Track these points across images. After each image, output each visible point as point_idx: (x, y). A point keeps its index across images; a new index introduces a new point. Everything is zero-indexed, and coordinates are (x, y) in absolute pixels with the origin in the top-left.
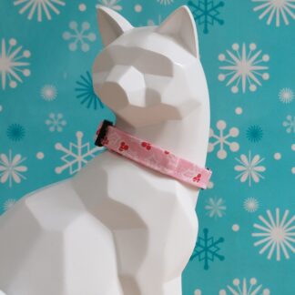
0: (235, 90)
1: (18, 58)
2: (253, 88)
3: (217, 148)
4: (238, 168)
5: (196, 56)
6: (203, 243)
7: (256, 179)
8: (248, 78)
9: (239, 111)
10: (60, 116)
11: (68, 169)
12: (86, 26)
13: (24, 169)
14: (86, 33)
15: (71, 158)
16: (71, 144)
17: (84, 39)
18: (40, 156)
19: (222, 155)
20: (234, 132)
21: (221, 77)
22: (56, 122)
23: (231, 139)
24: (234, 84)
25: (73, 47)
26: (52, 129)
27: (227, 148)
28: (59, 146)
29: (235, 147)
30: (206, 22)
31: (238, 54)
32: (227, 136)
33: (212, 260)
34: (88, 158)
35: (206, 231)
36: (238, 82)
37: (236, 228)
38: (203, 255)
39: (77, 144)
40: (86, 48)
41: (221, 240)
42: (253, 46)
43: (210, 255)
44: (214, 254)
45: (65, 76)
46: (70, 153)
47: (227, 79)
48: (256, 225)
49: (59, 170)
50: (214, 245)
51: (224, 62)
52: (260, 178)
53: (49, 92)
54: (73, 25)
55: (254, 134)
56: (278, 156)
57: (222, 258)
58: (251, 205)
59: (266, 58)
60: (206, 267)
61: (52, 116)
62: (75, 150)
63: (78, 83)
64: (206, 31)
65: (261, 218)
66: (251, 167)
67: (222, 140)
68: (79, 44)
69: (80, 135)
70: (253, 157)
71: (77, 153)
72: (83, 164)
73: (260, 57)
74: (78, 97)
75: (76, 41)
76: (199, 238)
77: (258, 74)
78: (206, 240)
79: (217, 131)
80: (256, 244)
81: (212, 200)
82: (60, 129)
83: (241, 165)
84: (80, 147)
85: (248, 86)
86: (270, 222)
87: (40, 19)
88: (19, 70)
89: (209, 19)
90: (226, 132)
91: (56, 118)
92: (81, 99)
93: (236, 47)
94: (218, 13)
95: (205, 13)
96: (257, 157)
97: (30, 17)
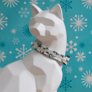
2: (82, 30)
4: (76, 57)
5: (62, 20)
6: (64, 82)
7: (83, 61)
8: (80, 27)
9: (77, 37)
10: (17, 39)
11: (20, 57)
12: (26, 9)
13: (5, 57)
14: (26, 11)
15: (21, 53)
16: (21, 48)
17: (25, 13)
18: (11, 52)
19: (71, 52)
20: (75, 45)
21: (71, 26)
22: (16, 41)
23: (74, 47)
24: (75, 28)
25: (22, 16)
26: (15, 44)
27: (73, 50)
28: (17, 49)
29: (75, 49)
31: (77, 18)
33: (68, 88)
34: (27, 53)
35: (66, 78)
36: (77, 28)
37: (76, 77)
38: (64, 86)
40: (26, 16)
41: (71, 81)
42: (82, 16)
44: (68, 85)
45: (19, 26)
46: (20, 51)
48: (82, 76)
50: (68, 82)
51: (72, 21)
53: (14, 31)
54: (22, 9)
55: (82, 45)
57: (71, 87)
58: (81, 69)
59: (86, 20)
60: (66, 90)
61: (15, 39)
62: (22, 51)
66: (81, 56)
68: (24, 15)
69: (24, 45)
72: (25, 56)
73: (84, 19)
74: (23, 33)
75: (23, 14)
76: (63, 80)
77: (83, 25)
78: (66, 81)
79: (69, 44)
80: (82, 82)
81: (67, 67)
82: (17, 44)
83: (77, 55)
84: (24, 49)
85: (80, 29)
86: (87, 75)
87: (11, 7)
88: (4, 24)
89: (67, 7)
90: (73, 44)
91: (16, 40)
92: (25, 33)
93: (76, 16)
94: (70, 5)
95: (66, 5)
96: (83, 53)
97: (7, 6)
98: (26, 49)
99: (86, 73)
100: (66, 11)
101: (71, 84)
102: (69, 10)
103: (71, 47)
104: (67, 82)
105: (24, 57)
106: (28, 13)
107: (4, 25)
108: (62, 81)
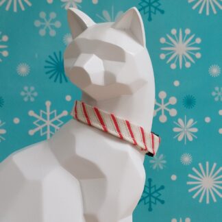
0: (173, 66)
2: (188, 65)
4: (175, 130)
6: (147, 190)
7: (191, 139)
8: (184, 57)
9: (177, 83)
10: (32, 88)
11: (39, 131)
12: (53, 15)
13: (3, 131)
14: (53, 21)
15: (41, 123)
16: (41, 111)
17: (51, 26)
18: (16, 121)
19: (163, 119)
20: (173, 100)
21: (163, 56)
22: (29, 94)
23: (170, 107)
24: (172, 61)
25: (42, 32)
26: (26, 99)
27: (167, 113)
28: (31, 113)
29: (173, 112)
30: (150, 12)
31: (176, 37)
32: (167, 104)
34: (56, 123)
35: (150, 181)
36: (176, 60)
38: (147, 200)
39: (46, 111)
40: (53, 33)
41: (162, 187)
42: (188, 31)
43: (153, 200)
44: (156, 198)
45: (36, 56)
46: (40, 118)
47: (167, 58)
48: (190, 176)
49: (31, 132)
50: (156, 191)
51: (164, 44)
52: (193, 137)
53: (23, 70)
54: (43, 15)
55: (189, 102)
56: (208, 120)
57: (163, 202)
58: (186, 159)
59: (198, 41)
60: (150, 209)
61: (26, 88)
62: (45, 116)
63: (47, 61)
64: (150, 19)
65: (194, 169)
66: (186, 129)
67: (163, 107)
68: (47, 30)
69: (48, 103)
70: (187, 120)
71: (46, 119)
72: (52, 129)
73: (194, 40)
74: (47, 73)
75: (45, 28)
76: (145, 186)
77: (192, 54)
78: (150, 188)
80: (190, 191)
82: (32, 99)
83: (178, 127)
84: (48, 114)
85: (184, 63)
86: (201, 173)
87: (15, 10)
89: (153, 9)
90: (166, 100)
91: (29, 90)
93: (174, 31)
94: (160, 4)
95: (150, 4)
96: (191, 121)
97: (7, 9)
98: (54, 113)
99: (199, 170)
101: (163, 195)
102: (157, 17)
105: (48, 132)
106: (58, 24)
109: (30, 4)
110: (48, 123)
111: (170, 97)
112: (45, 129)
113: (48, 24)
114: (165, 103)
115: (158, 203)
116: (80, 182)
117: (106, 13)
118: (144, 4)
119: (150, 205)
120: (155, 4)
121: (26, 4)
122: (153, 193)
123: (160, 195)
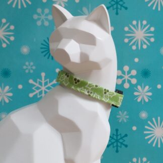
0: (134, 48)
1: (7, 30)
2: (145, 47)
3: (124, 82)
4: (136, 94)
5: (109, 33)
6: (115, 137)
7: (147, 100)
8: (142, 41)
9: (136, 60)
10: (32, 64)
11: (37, 94)
12: (47, 11)
13: (11, 94)
14: (47, 15)
15: (38, 88)
16: (38, 80)
17: (46, 19)
18: (20, 87)
19: (127, 86)
20: (134, 72)
21: (126, 40)
22: (29, 67)
23: (132, 77)
24: (134, 44)
25: (39, 23)
26: (27, 71)
27: (129, 82)
28: (31, 81)
29: (134, 81)
30: (117, 8)
31: (136, 27)
32: (130, 75)
33: (121, 147)
34: (49, 88)
35: (117, 130)
36: (136, 43)
37: (134, 128)
38: (115, 144)
39: (42, 80)
40: (46, 24)
41: (126, 135)
42: (145, 22)
43: (119, 144)
44: (121, 143)
45: (35, 40)
46: (37, 85)
47: (130, 41)
48: (146, 127)
49: (31, 95)
50: (121, 138)
51: (128, 31)
52: (149, 99)
53: (25, 50)
54: (39, 10)
55: (145, 74)
57: (126, 146)
58: (144, 115)
59: (152, 29)
60: (117, 151)
61: (27, 63)
62: (41, 84)
63: (42, 44)
65: (149, 122)
66: (144, 93)
68: (43, 21)
69: (43, 74)
70: (144, 87)
72: (46, 92)
73: (149, 28)
74: (42, 52)
75: (41, 20)
76: (113, 134)
77: (148, 38)
78: (117, 136)
79: (124, 72)
80: (146, 138)
81: (120, 112)
82: (32, 71)
83: (138, 91)
84: (43, 82)
85: (142, 45)
86: (154, 125)
87: (19, 7)
88: (7, 37)
89: (119, 6)
90: (129, 72)
91: (29, 65)
92: (44, 54)
93: (134, 22)
94: (124, 3)
95: (117, 3)
96: (147, 87)
97: (14, 6)
98: (47, 82)
99: (152, 122)
100: (117, 14)
101: (127, 141)
102: (122, 12)
103: (126, 77)
104: (119, 137)
105: (43, 95)
106: (50, 17)
107: (8, 39)
108: (110, 137)
109: (30, 3)
110: (43, 88)
111: (132, 69)
112: (41, 93)
113: (43, 17)
114: (128, 74)
115: (123, 146)
116: (62, 135)
117: (85, 9)
118: (113, 3)
119: (117, 148)
120: (121, 3)
121: (27, 3)
122: (119, 139)
123: (124, 141)
